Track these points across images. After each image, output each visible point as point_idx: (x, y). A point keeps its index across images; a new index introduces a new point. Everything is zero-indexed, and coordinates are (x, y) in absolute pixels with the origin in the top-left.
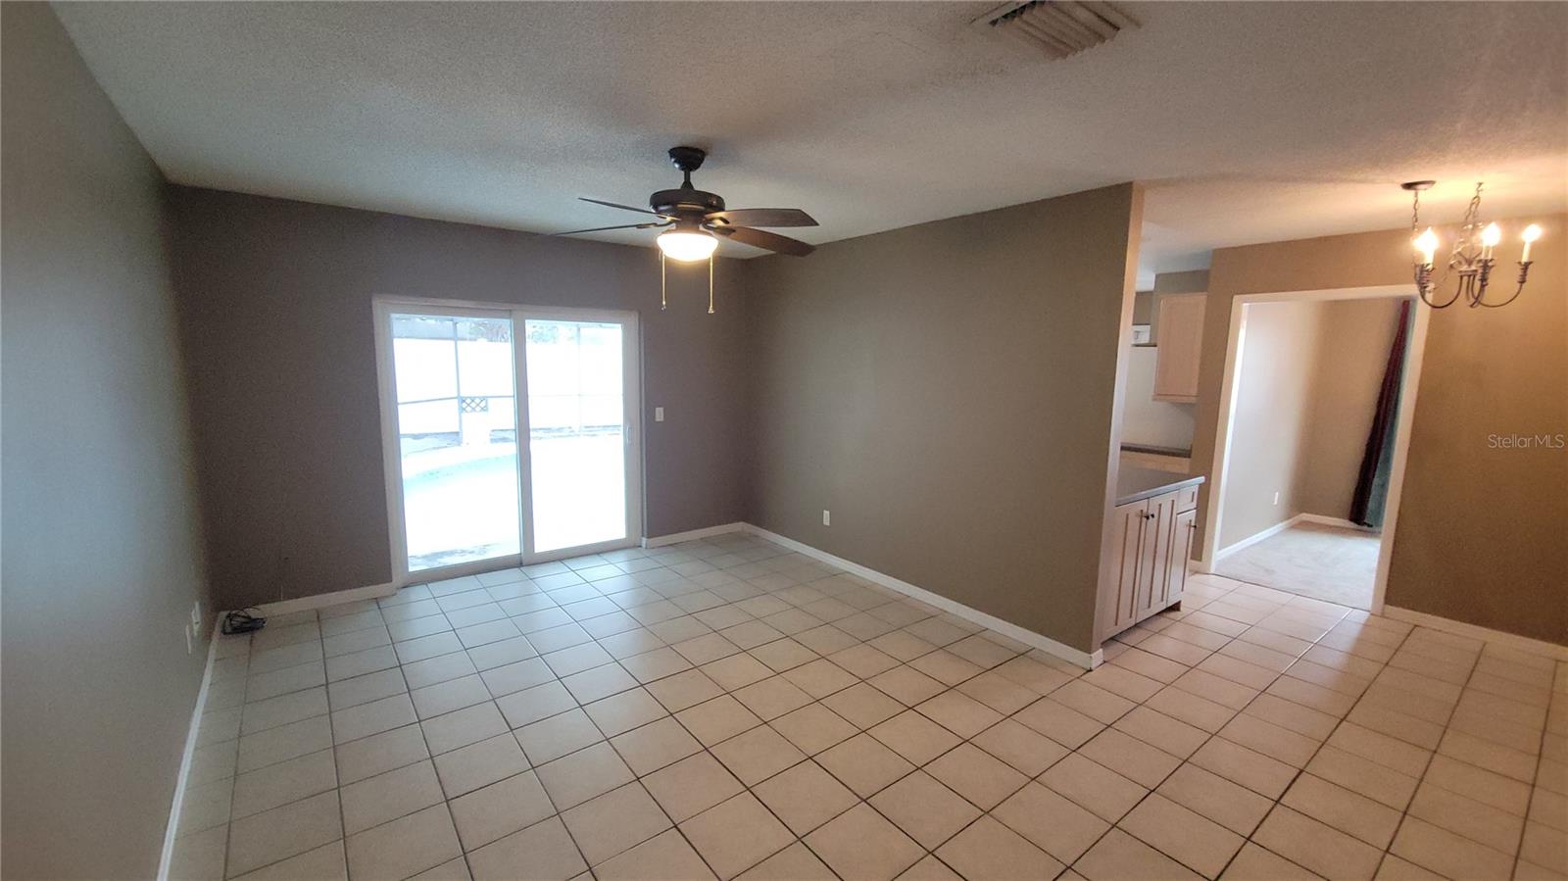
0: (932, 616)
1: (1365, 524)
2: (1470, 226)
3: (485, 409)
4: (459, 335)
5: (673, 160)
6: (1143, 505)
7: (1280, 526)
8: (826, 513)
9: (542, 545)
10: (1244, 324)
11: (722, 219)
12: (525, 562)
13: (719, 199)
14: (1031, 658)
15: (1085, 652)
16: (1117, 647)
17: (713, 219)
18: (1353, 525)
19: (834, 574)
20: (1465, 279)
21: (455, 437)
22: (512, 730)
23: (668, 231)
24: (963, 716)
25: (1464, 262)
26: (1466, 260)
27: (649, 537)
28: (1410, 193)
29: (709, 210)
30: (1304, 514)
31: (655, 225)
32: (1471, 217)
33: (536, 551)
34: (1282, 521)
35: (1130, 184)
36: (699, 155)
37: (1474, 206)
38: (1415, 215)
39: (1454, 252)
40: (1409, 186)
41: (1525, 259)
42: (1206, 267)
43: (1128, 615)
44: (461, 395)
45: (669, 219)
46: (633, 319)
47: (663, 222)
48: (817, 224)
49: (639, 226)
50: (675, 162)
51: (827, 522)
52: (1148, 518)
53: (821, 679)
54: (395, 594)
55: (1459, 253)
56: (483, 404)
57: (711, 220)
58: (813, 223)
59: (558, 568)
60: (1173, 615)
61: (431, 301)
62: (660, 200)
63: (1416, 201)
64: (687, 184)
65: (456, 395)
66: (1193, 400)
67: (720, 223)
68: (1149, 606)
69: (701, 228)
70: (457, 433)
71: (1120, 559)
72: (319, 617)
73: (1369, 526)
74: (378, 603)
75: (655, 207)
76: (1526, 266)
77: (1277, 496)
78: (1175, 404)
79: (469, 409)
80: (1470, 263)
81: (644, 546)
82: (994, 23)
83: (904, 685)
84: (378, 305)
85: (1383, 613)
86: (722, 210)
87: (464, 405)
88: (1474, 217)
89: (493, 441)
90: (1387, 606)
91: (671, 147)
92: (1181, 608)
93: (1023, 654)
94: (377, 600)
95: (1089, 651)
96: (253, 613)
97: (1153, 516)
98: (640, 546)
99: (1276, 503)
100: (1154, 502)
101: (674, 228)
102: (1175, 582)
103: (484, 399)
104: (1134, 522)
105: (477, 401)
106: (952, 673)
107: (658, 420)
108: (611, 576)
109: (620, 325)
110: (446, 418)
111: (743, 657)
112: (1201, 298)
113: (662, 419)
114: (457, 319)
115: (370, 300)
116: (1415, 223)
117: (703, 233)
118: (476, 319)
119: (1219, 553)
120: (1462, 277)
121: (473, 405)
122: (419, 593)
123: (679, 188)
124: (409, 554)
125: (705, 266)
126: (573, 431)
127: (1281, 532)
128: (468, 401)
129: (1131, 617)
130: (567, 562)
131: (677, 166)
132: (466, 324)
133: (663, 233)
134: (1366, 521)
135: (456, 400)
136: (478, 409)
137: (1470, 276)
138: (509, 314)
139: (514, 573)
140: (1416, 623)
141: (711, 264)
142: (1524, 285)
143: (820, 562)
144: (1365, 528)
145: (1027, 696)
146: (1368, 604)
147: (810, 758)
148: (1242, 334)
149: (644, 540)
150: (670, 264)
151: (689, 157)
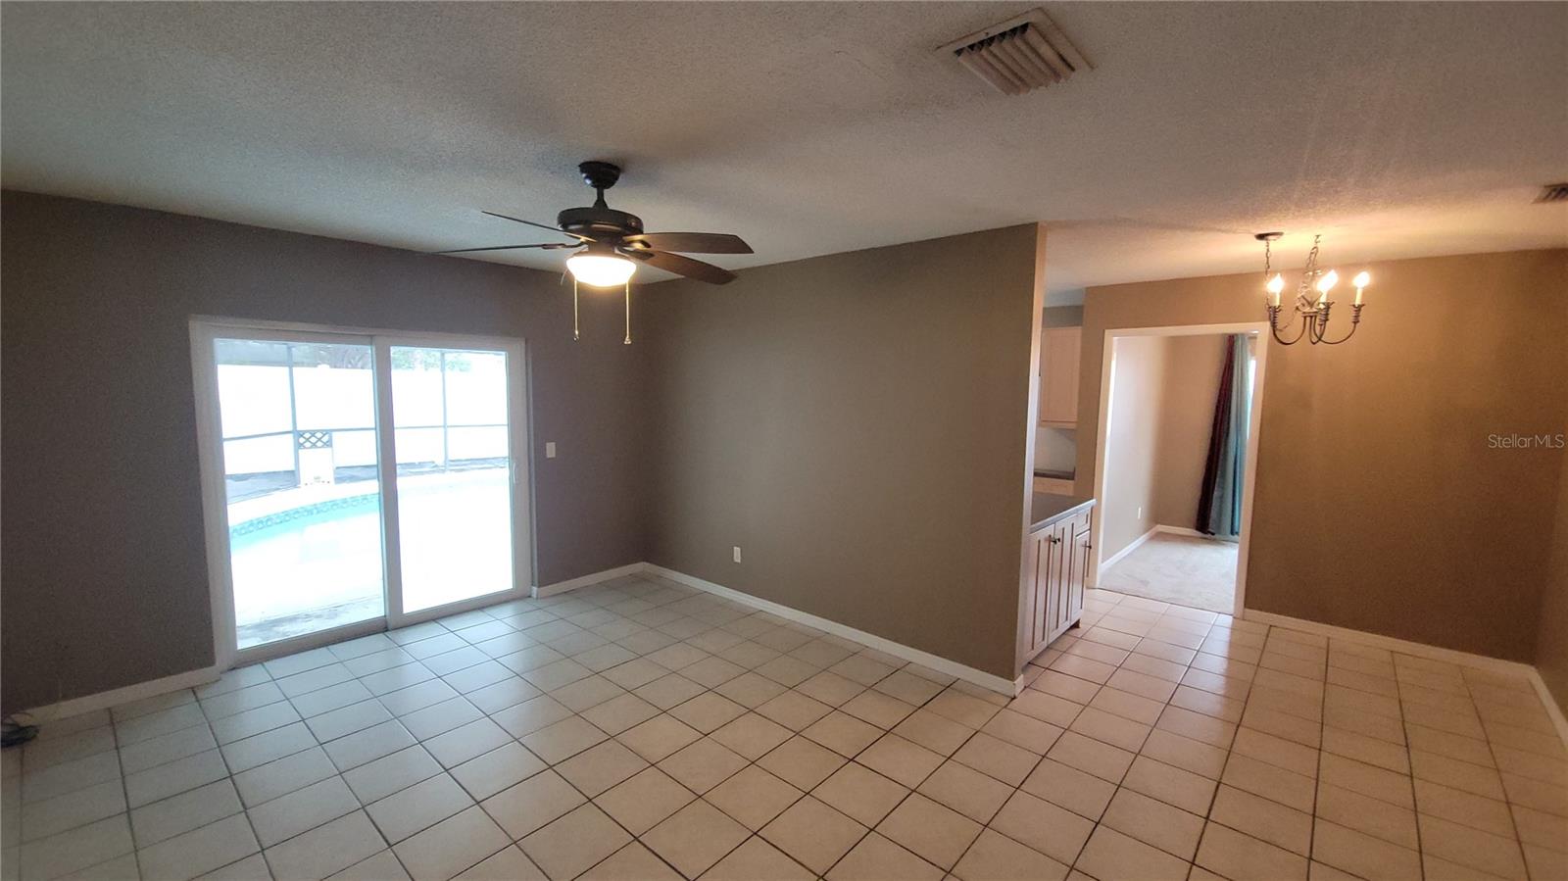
0: (855, 652)
1: (1209, 532)
2: (1311, 273)
3: (329, 444)
4: (295, 359)
5: (584, 175)
6: (1049, 531)
7: (1143, 538)
8: (737, 550)
9: (411, 604)
10: (1115, 355)
11: (642, 242)
12: (391, 625)
13: (638, 221)
14: (960, 691)
15: (1008, 679)
16: (1033, 670)
17: (633, 242)
18: (1199, 534)
19: (750, 614)
20: (1308, 319)
21: (290, 478)
22: (390, 846)
23: (580, 253)
24: (907, 763)
25: (1306, 304)
26: (1309, 303)
27: (541, 585)
28: (1263, 243)
29: (628, 232)
30: (1159, 526)
31: (563, 245)
32: (1309, 267)
33: (405, 612)
34: (1144, 533)
35: (1036, 224)
36: (614, 172)
37: (1313, 255)
38: (1268, 263)
39: (1299, 296)
40: (1261, 237)
41: (1358, 302)
42: (1079, 303)
43: (1041, 638)
44: (299, 429)
45: (583, 239)
46: (519, 347)
47: (577, 242)
48: (751, 251)
49: (545, 246)
50: (586, 177)
51: (737, 559)
52: (1055, 542)
53: (752, 736)
54: (220, 679)
55: (1303, 297)
56: (325, 439)
57: (630, 243)
58: (749, 250)
59: (433, 628)
60: (1074, 632)
61: (267, 324)
62: (570, 219)
63: (1268, 250)
64: (601, 201)
65: (290, 429)
66: (1073, 426)
67: (638, 246)
68: (1057, 627)
69: (617, 251)
70: (293, 471)
71: (1034, 579)
72: (112, 719)
73: (1213, 534)
74: (195, 693)
75: (563, 226)
76: (1358, 309)
77: (1139, 512)
78: (1061, 431)
79: (308, 444)
80: (1311, 304)
81: (534, 596)
82: (959, 52)
83: (840, 734)
84: (197, 328)
85: (1243, 616)
86: (641, 233)
87: (302, 440)
88: (1313, 265)
89: (339, 480)
90: (1247, 610)
91: (582, 161)
92: (1080, 625)
93: (949, 686)
94: (193, 690)
95: (1011, 677)
96: (22, 719)
97: (1059, 540)
98: (530, 596)
99: (1139, 517)
100: (1060, 525)
101: (586, 250)
102: (1076, 601)
103: (325, 432)
104: (1044, 546)
105: (319, 435)
106: (884, 714)
107: (549, 456)
108: (497, 631)
109: (503, 353)
110: (278, 455)
111: (664, 719)
112: (1076, 332)
113: (554, 455)
114: (291, 343)
115: (188, 323)
116: (1268, 269)
117: (617, 255)
118: (315, 345)
119: (1103, 567)
120: (1305, 318)
121: (313, 440)
122: (253, 675)
123: (591, 205)
124: (238, 624)
125: (621, 291)
126: (436, 466)
127: (1144, 543)
128: (307, 435)
129: (1043, 639)
130: (445, 623)
131: (588, 182)
132: (301, 349)
133: (575, 254)
134: (1210, 530)
135: (291, 435)
136: (319, 444)
137: (1311, 317)
138: (370, 339)
139: (377, 641)
140: (1271, 623)
141: (627, 291)
142: (1358, 324)
143: (732, 601)
144: (1209, 536)
145: (962, 734)
146: (1231, 608)
147: (755, 834)
148: (1114, 363)
149: (535, 589)
150: (582, 289)
151: (602, 173)
